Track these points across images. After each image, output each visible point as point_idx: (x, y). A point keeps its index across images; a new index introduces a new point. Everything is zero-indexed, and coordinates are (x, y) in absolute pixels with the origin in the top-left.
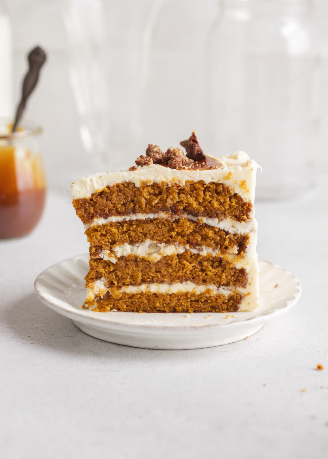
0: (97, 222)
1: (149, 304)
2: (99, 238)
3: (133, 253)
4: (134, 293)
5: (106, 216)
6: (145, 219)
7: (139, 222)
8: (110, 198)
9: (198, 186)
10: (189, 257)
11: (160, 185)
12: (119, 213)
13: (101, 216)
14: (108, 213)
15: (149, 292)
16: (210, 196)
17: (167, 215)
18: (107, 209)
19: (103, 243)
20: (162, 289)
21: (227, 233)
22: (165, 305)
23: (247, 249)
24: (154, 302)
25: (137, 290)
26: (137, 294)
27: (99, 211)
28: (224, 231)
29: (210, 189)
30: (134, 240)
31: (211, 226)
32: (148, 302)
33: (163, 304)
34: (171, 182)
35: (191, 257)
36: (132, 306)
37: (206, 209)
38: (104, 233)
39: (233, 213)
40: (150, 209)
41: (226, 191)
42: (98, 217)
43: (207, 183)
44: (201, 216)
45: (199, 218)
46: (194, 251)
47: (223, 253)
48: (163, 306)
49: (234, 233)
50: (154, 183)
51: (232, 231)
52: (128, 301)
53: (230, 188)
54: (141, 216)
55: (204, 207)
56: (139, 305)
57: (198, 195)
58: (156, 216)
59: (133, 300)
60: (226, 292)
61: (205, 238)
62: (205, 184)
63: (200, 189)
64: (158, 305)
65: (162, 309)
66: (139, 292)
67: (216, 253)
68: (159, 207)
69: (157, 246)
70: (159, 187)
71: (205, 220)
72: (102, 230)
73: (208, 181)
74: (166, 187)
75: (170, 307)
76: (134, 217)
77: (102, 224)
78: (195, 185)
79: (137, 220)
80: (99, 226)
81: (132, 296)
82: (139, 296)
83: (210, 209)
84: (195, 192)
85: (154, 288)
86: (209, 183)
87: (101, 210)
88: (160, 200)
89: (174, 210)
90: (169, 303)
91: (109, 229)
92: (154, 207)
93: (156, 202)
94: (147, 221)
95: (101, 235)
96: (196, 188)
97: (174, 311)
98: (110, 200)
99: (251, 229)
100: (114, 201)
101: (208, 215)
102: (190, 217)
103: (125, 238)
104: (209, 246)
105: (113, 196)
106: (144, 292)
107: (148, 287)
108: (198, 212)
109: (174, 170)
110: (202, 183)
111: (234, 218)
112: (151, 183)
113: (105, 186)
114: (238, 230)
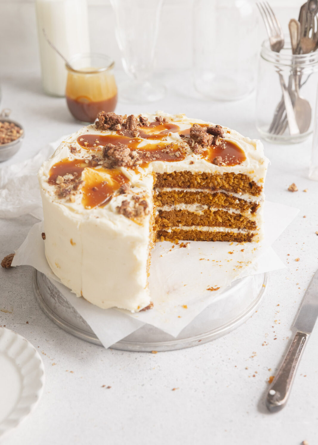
0: (166, 190)
1: (197, 237)
2: (166, 199)
3: (187, 209)
4: (188, 230)
5: (172, 187)
6: (196, 192)
7: (191, 194)
8: (175, 178)
9: (230, 175)
10: (221, 213)
11: (207, 175)
12: (180, 187)
13: (168, 186)
14: (173, 186)
15: (197, 230)
16: (237, 182)
17: (209, 191)
18: (173, 184)
19: (169, 201)
20: (205, 229)
21: (246, 202)
22: (206, 237)
23: (257, 211)
24: (200, 236)
25: (190, 229)
26: (190, 231)
27: (167, 184)
28: (244, 200)
29: (237, 177)
30: (188, 202)
31: (236, 197)
32: (196, 236)
33: (205, 237)
34: (214, 173)
35: (222, 213)
36: (187, 237)
38: (170, 196)
39: (250, 191)
40: (199, 187)
41: (248, 179)
42: (166, 187)
43: (236, 174)
44: (230, 192)
45: (229, 193)
46: (225, 210)
47: (242, 212)
48: (205, 238)
49: (250, 201)
50: (204, 172)
51: (248, 201)
52: (184, 234)
53: (250, 178)
54: (193, 190)
55: (233, 187)
56: (191, 237)
57: (230, 180)
58: (202, 190)
59: (187, 234)
60: (244, 232)
61: (231, 204)
62: (235, 175)
63: (231, 177)
64: (202, 237)
65: (205, 239)
66: (191, 230)
67: (238, 212)
68: (205, 186)
69: (201, 207)
70: (206, 175)
71: (231, 194)
72: (169, 194)
73: (237, 173)
74: (211, 176)
76: (189, 190)
77: (169, 191)
78: (229, 174)
79: (190, 192)
80: (167, 192)
81: (187, 232)
82: (190, 232)
83: (236, 188)
84: (228, 179)
85: (199, 228)
86: (238, 174)
87: (169, 184)
88: (206, 182)
89: (214, 189)
90: (208, 237)
91: (173, 194)
92: (202, 186)
93: (204, 183)
94: (197, 193)
95: (169, 197)
96: (229, 176)
97: (212, 240)
98: (175, 179)
99: (261, 200)
100: (177, 180)
101: (235, 191)
102: (224, 191)
103: (182, 200)
104: (234, 208)
105: (178, 177)
106: (194, 230)
107: (195, 227)
108: (229, 190)
109: (217, 166)
110: (233, 174)
111: (250, 193)
112: (202, 173)
113: (173, 171)
114: (252, 200)
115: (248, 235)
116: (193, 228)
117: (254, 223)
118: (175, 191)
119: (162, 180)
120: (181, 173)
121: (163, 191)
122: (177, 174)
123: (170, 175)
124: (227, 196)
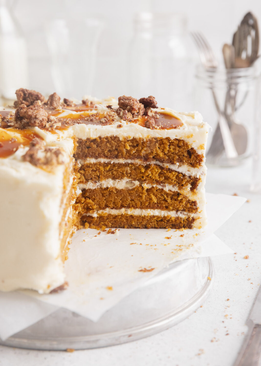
0: (89, 161)
1: (127, 223)
2: (90, 172)
3: (115, 186)
4: (116, 214)
5: (96, 158)
6: (125, 163)
7: (120, 165)
8: (100, 145)
9: (165, 141)
10: (155, 191)
11: (138, 140)
12: (106, 157)
13: (92, 156)
14: (97, 155)
15: (127, 214)
16: (173, 149)
17: (141, 162)
18: (98, 153)
19: (93, 176)
20: (137, 212)
21: (184, 176)
22: (138, 223)
23: (198, 187)
24: (131, 221)
25: (119, 213)
26: (119, 215)
27: (91, 153)
28: (182, 173)
29: (173, 144)
30: (116, 177)
31: (173, 170)
32: (127, 222)
33: (137, 223)
34: (146, 138)
35: (157, 191)
36: (115, 223)
37: (169, 158)
38: (95, 169)
39: (189, 162)
40: (129, 156)
41: (186, 146)
42: (90, 158)
43: (172, 139)
44: (165, 162)
45: (164, 164)
46: (159, 187)
47: (180, 189)
48: (138, 224)
49: (189, 175)
50: (133, 138)
51: (187, 174)
52: (113, 220)
53: (188, 144)
54: (122, 161)
55: (169, 156)
56: (121, 223)
57: (165, 148)
58: (133, 161)
59: (116, 220)
60: (183, 216)
61: (167, 178)
62: (171, 140)
63: (166, 144)
64: (133, 223)
65: (137, 226)
66: (120, 214)
67: (175, 189)
68: (135, 155)
69: (132, 183)
70: (136, 141)
71: (167, 165)
72: (93, 167)
73: (173, 138)
74: (142, 142)
75: (142, 225)
76: (116, 161)
77: (93, 163)
78: (163, 140)
79: (119, 163)
80: (90, 164)
81: (115, 217)
82: (120, 217)
83: (172, 158)
84: (162, 145)
85: (130, 212)
86: (174, 140)
87: (92, 153)
88: (137, 150)
89: (146, 158)
90: (141, 222)
91: (98, 167)
92: (132, 155)
93: (134, 152)
94: (126, 165)
95: (93, 170)
96: (163, 142)
97: (146, 227)
98: (100, 147)
99: (202, 173)
100: (103, 148)
101: (171, 162)
102: (158, 163)
103: (109, 175)
104: (170, 183)
105: (103, 144)
106: (123, 214)
107: (126, 211)
108: (164, 160)
109: (149, 129)
110: (168, 139)
111: (189, 164)
112: (132, 138)
113: (98, 136)
114: (192, 173)
115: (188, 219)
116: (123, 211)
117: (194, 203)
118: (100, 163)
119: (85, 148)
120: (107, 138)
121: (86, 163)
122: (102, 139)
123: (94, 141)
124: (162, 168)
